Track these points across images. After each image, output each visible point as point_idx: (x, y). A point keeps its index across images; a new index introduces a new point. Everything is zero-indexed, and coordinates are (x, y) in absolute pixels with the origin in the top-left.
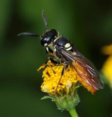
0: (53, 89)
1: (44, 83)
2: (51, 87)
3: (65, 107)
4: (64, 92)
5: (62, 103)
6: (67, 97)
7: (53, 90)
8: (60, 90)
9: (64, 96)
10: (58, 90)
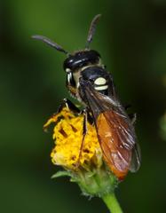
0: (73, 159)
1: (56, 148)
2: (68, 156)
3: (95, 192)
4: (92, 164)
5: (90, 185)
6: (99, 173)
7: (72, 162)
8: (85, 162)
9: (92, 171)
10: (82, 161)
